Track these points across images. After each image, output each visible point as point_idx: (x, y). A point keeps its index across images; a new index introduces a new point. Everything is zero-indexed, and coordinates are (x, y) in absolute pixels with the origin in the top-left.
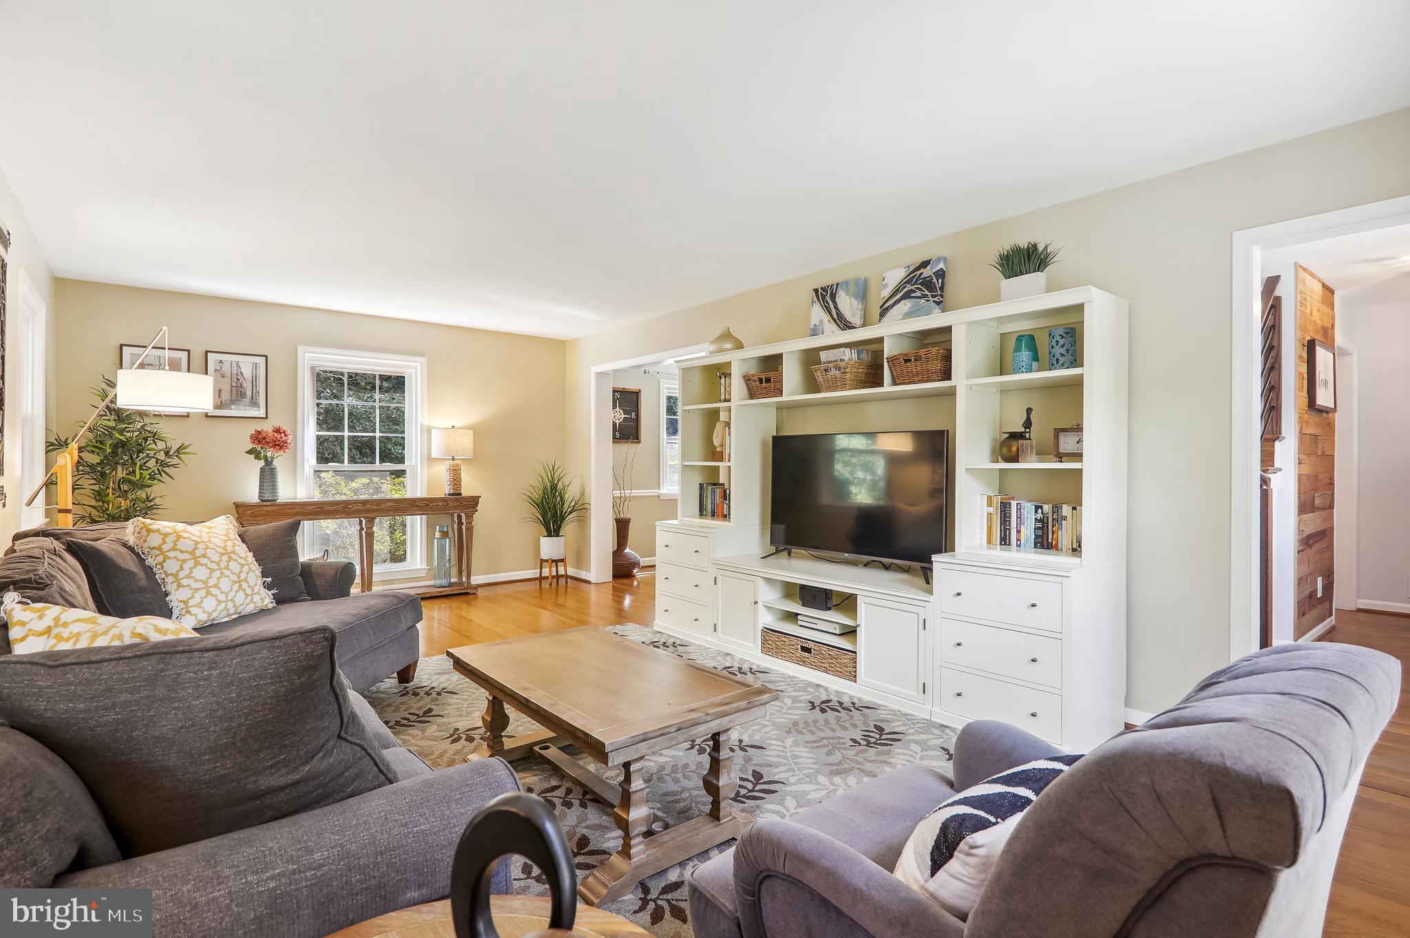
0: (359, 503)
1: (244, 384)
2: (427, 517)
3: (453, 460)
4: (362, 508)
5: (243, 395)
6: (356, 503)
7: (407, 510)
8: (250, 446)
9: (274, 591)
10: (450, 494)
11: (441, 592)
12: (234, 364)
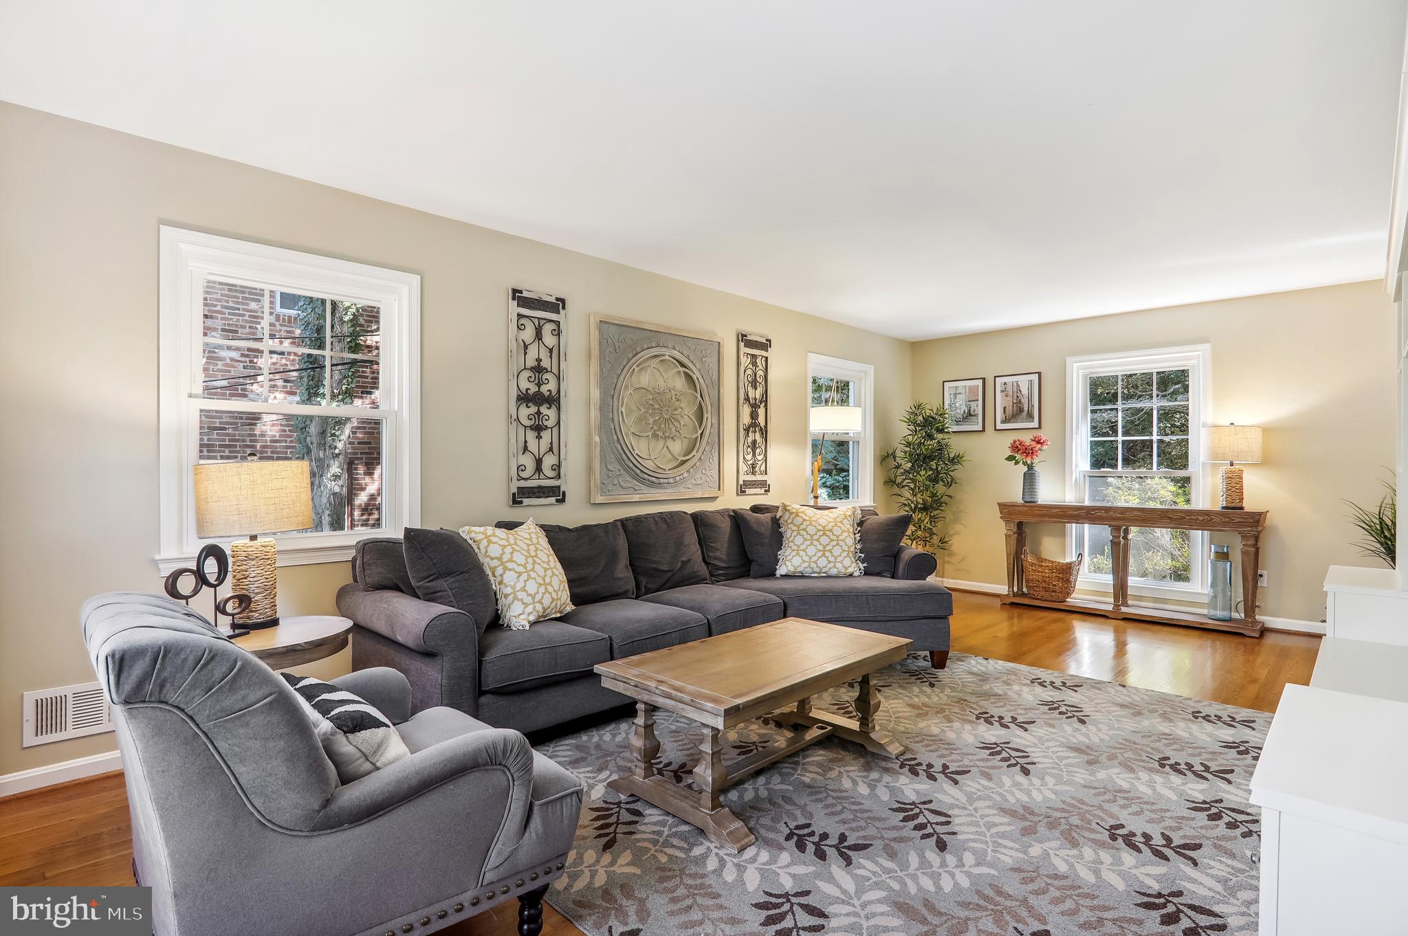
0: (1101, 509)
1: (1022, 400)
2: (1210, 533)
3: (1232, 464)
4: (1105, 515)
5: (1021, 410)
6: (1098, 509)
7: (1157, 521)
8: (1009, 453)
9: (865, 565)
10: (1223, 508)
11: (1202, 624)
12: (1015, 384)
